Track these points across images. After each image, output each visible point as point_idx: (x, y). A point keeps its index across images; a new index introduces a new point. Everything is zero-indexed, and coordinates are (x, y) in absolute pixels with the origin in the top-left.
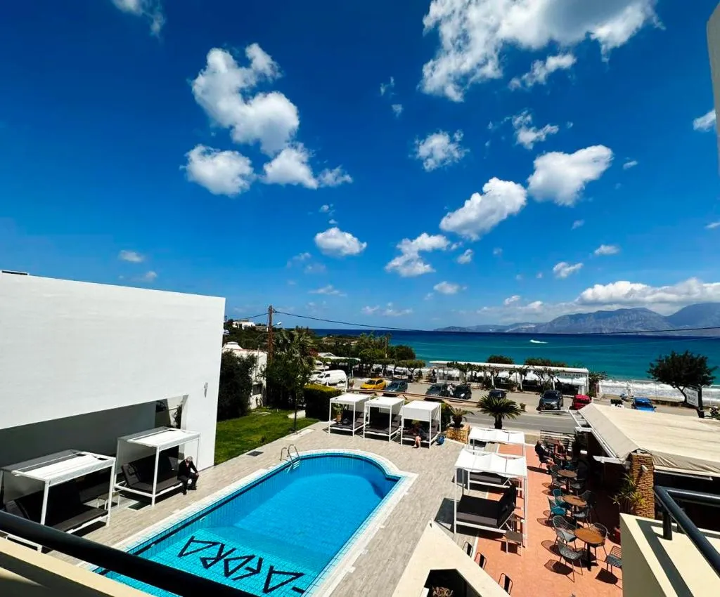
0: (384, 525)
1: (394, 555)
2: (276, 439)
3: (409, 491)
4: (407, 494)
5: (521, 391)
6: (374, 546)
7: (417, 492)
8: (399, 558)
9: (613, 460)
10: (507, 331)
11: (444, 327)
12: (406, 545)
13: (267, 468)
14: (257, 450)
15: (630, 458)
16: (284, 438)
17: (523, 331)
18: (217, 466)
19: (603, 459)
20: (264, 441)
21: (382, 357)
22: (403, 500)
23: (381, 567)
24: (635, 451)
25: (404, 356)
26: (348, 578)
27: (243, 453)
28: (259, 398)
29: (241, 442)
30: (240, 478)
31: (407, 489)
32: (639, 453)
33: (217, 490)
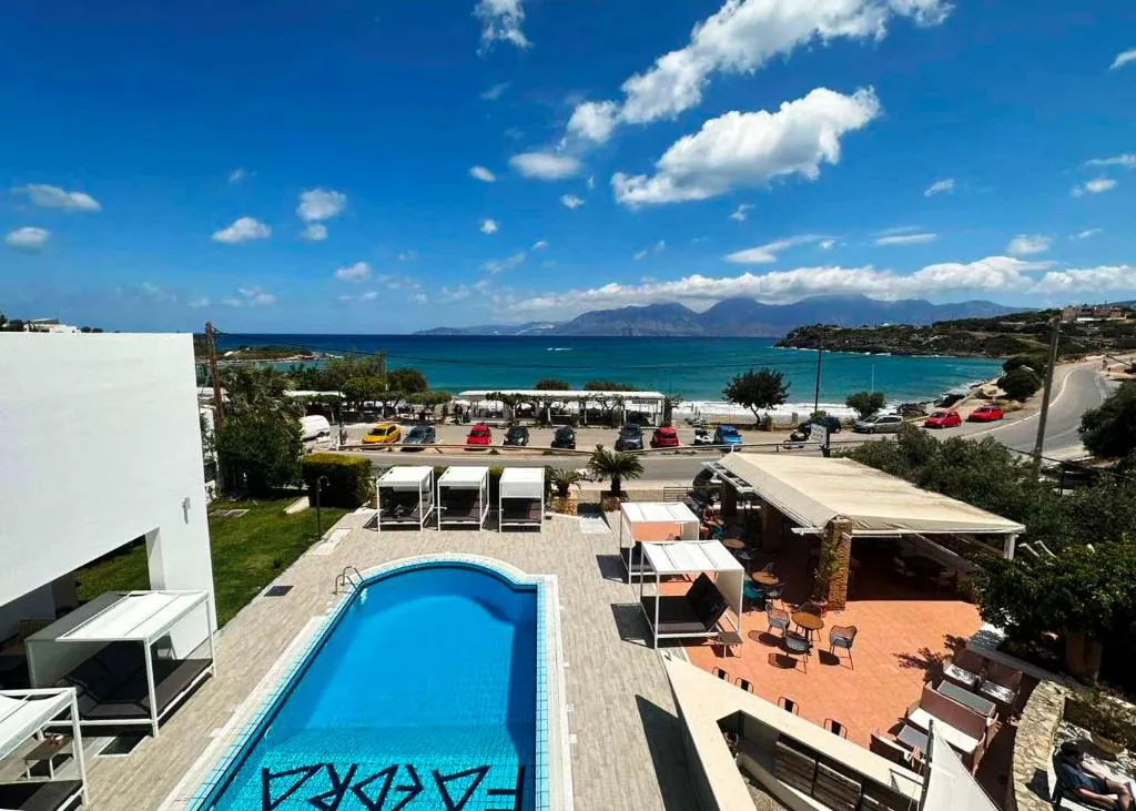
0: (565, 661)
1: (609, 701)
2: (297, 558)
3: (561, 603)
4: (562, 607)
5: (585, 425)
6: (575, 695)
7: (573, 601)
8: (616, 702)
9: (812, 530)
10: (518, 334)
11: (429, 328)
12: (612, 682)
13: (321, 612)
14: (278, 582)
15: (830, 526)
16: (308, 553)
17: (539, 333)
18: (224, 629)
19: (802, 532)
20: (279, 567)
21: (380, 389)
22: (563, 620)
23: (605, 723)
24: (835, 518)
25: (410, 385)
26: (577, 753)
27: (256, 594)
28: (213, 487)
29: (239, 576)
30: (287, 642)
31: (557, 601)
32: (839, 520)
33: (262, 673)
